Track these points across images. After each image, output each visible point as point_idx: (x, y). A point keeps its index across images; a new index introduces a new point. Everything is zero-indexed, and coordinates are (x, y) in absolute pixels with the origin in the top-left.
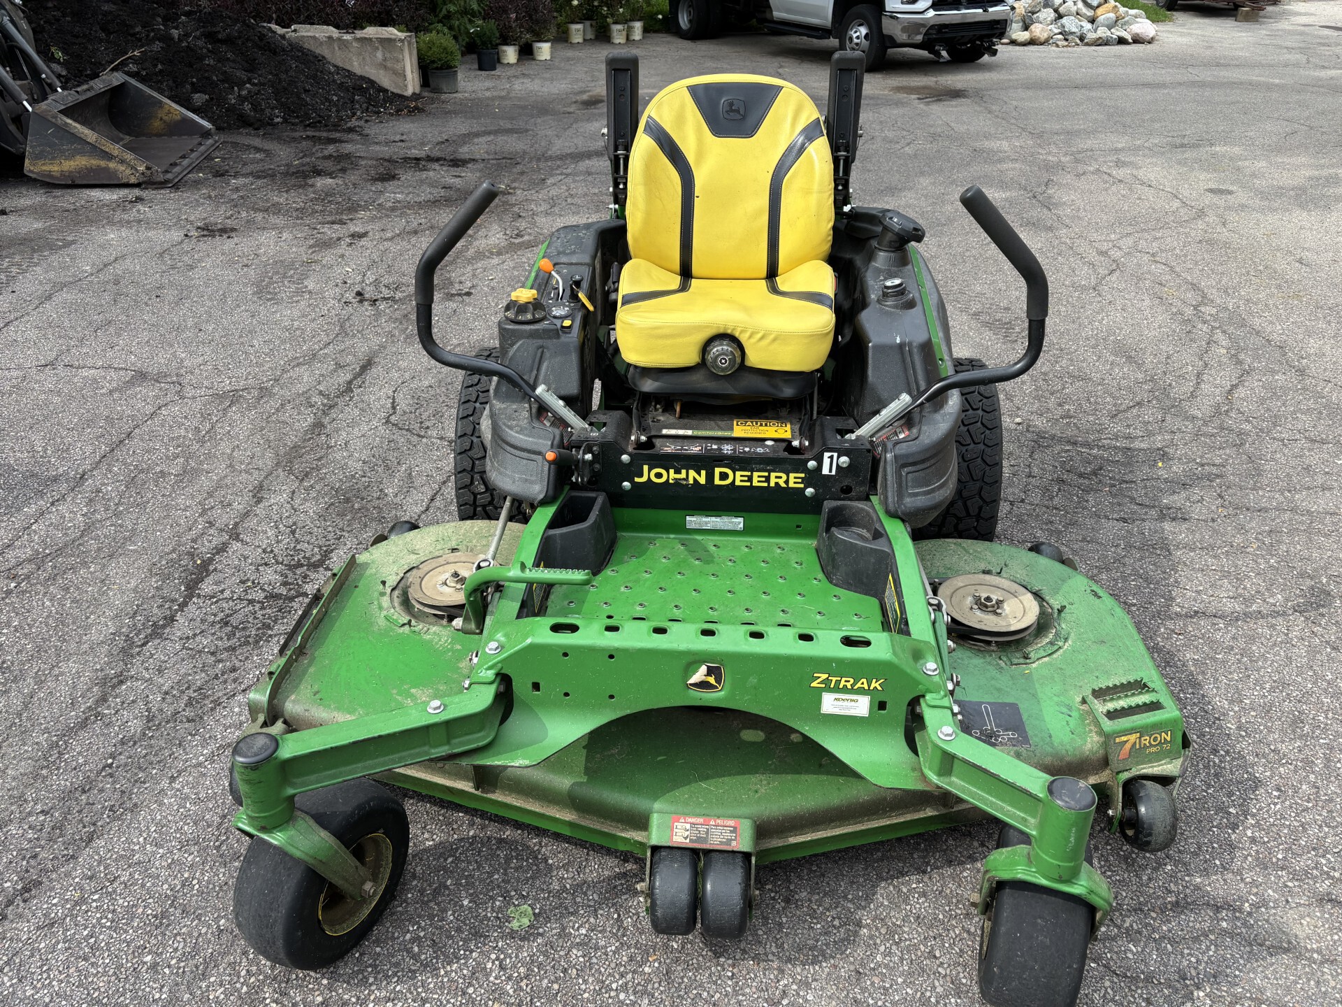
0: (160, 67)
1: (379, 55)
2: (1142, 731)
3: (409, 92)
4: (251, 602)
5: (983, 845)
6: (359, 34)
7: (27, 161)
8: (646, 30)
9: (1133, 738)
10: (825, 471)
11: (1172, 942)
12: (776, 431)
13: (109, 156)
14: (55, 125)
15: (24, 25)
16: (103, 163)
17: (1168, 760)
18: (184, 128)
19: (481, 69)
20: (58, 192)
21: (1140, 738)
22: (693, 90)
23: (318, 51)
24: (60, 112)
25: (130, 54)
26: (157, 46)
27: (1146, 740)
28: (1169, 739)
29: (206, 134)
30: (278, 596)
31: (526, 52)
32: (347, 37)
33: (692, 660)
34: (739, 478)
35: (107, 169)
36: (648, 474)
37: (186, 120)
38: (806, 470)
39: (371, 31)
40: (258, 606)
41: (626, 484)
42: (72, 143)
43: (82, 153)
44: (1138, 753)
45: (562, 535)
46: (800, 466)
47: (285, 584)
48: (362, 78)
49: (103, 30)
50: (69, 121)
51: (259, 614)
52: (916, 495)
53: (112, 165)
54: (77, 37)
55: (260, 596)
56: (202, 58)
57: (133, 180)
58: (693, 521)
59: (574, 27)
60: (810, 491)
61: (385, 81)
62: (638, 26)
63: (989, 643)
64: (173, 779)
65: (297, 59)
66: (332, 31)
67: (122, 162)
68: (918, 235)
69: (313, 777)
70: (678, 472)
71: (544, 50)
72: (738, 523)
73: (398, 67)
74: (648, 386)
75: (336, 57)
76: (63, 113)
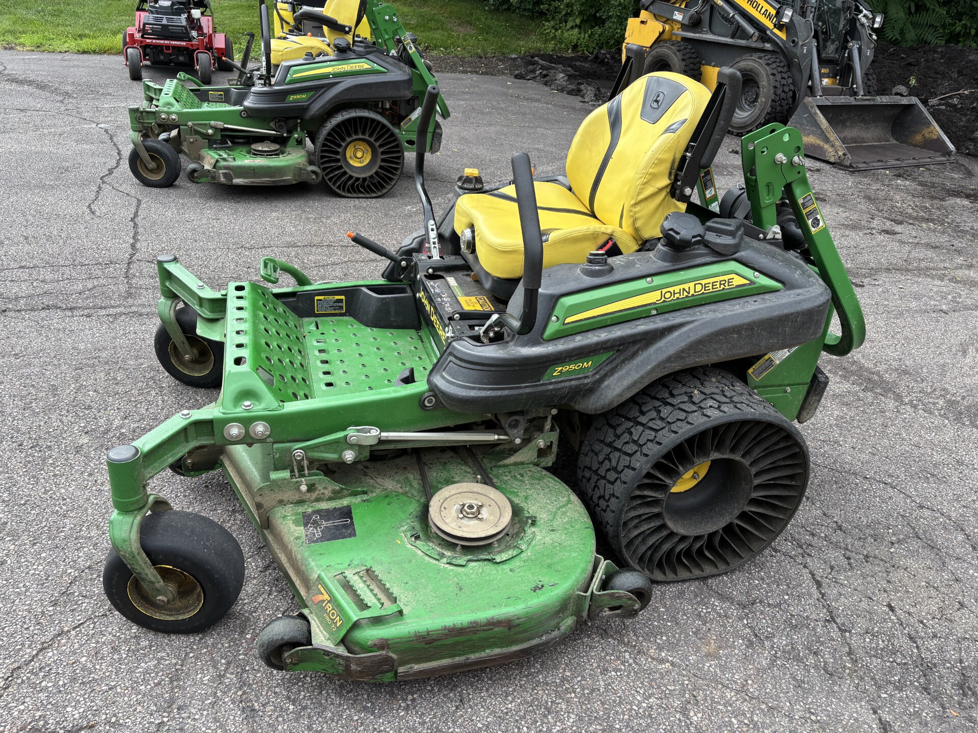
0: (975, 105)
2: (333, 600)
9: (326, 597)
13: (827, 140)
14: (810, 112)
15: (869, 53)
16: (822, 144)
17: (328, 636)
18: (936, 145)
21: (328, 602)
24: (818, 106)
25: (961, 92)
27: (329, 607)
28: (338, 625)
29: (948, 153)
35: (821, 148)
37: (939, 141)
41: (418, 295)
42: (812, 126)
43: (814, 133)
49: (959, 72)
50: (818, 112)
53: (826, 146)
54: (937, 73)
57: (832, 160)
67: (833, 146)
76: (819, 107)
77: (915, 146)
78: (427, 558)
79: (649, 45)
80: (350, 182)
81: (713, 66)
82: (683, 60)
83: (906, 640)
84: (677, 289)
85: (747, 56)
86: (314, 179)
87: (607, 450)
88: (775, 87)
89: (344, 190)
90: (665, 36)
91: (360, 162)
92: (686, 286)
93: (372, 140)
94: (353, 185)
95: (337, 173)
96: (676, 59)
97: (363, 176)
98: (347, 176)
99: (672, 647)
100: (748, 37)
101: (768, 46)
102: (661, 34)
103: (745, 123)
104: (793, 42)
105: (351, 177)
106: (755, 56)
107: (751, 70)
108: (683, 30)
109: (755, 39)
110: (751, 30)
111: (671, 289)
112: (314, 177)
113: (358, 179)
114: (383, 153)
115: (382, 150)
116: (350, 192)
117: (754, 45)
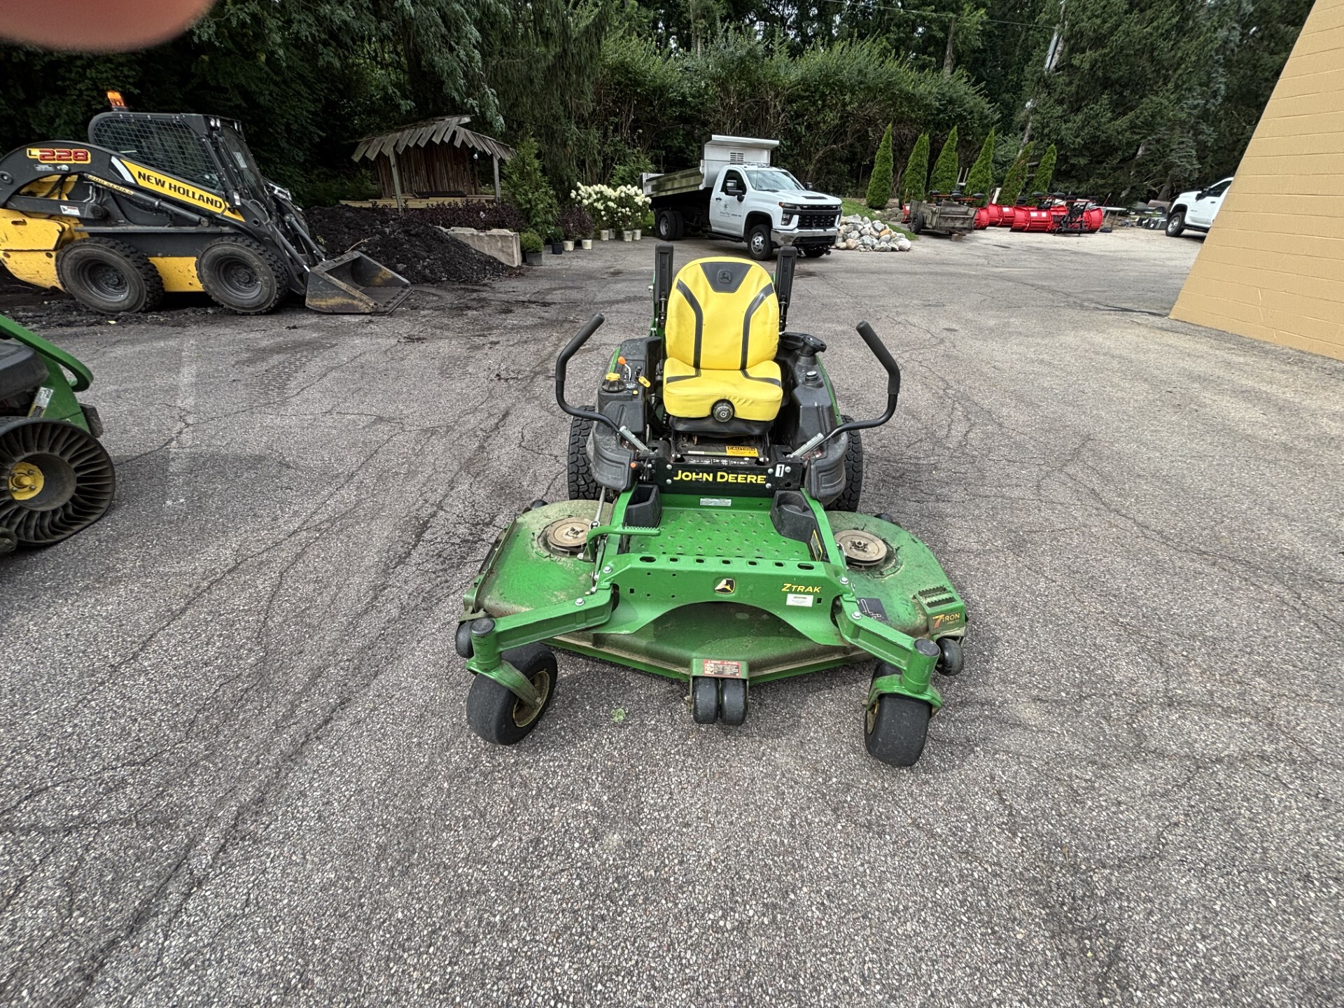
1: (499, 244)
2: (945, 613)
3: (515, 265)
4: (453, 544)
5: (860, 673)
6: (488, 233)
7: (307, 300)
8: (642, 235)
9: (941, 617)
10: (777, 475)
11: (961, 722)
12: (749, 453)
13: (354, 298)
14: (323, 279)
15: (303, 223)
16: (350, 301)
17: (958, 628)
18: (393, 283)
19: (554, 253)
20: (325, 317)
21: (945, 617)
22: (704, 266)
23: (466, 242)
24: (327, 272)
25: (362, 241)
26: (377, 237)
27: (948, 618)
28: (958, 617)
29: (406, 286)
30: (468, 541)
31: (578, 245)
32: (482, 234)
33: (719, 577)
34: (731, 478)
35: (353, 304)
36: (681, 476)
37: (394, 278)
38: (767, 474)
39: (495, 231)
40: (457, 547)
41: (669, 481)
42: (333, 290)
43: (338, 295)
44: (944, 625)
45: (637, 509)
46: (764, 472)
47: (471, 534)
48: (490, 257)
49: (347, 227)
50: (331, 277)
51: (458, 551)
52: (826, 487)
53: (355, 302)
54: (331, 231)
55: (458, 541)
56: (402, 244)
57: (367, 311)
58: (704, 501)
59: (604, 232)
60: (768, 485)
61: (503, 259)
62: (638, 232)
63: (861, 566)
64: (419, 642)
65: (454, 245)
66: (475, 232)
67: (361, 300)
68: (822, 348)
69: (513, 641)
70: (697, 474)
71: (588, 244)
72: (728, 502)
73: (510, 251)
74: (681, 427)
75: (475, 245)
76: (329, 272)
77: (379, 286)
79: (52, 247)
80: (47, 522)
81: (162, 257)
82: (127, 256)
85: (217, 240)
86: (9, 544)
88: (270, 265)
89: (47, 537)
90: (67, 235)
91: (32, 490)
93: (46, 451)
94: (52, 523)
95: (18, 520)
96: (115, 257)
97: (57, 504)
98: (37, 516)
100: (198, 223)
101: (226, 229)
102: (61, 233)
103: (259, 302)
104: (256, 222)
105: (43, 514)
106: (226, 240)
107: (232, 254)
108: (85, 225)
109: (206, 224)
110: (197, 217)
112: (8, 541)
113: (55, 512)
114: (72, 460)
115: (66, 458)
116: (58, 533)
117: (208, 230)
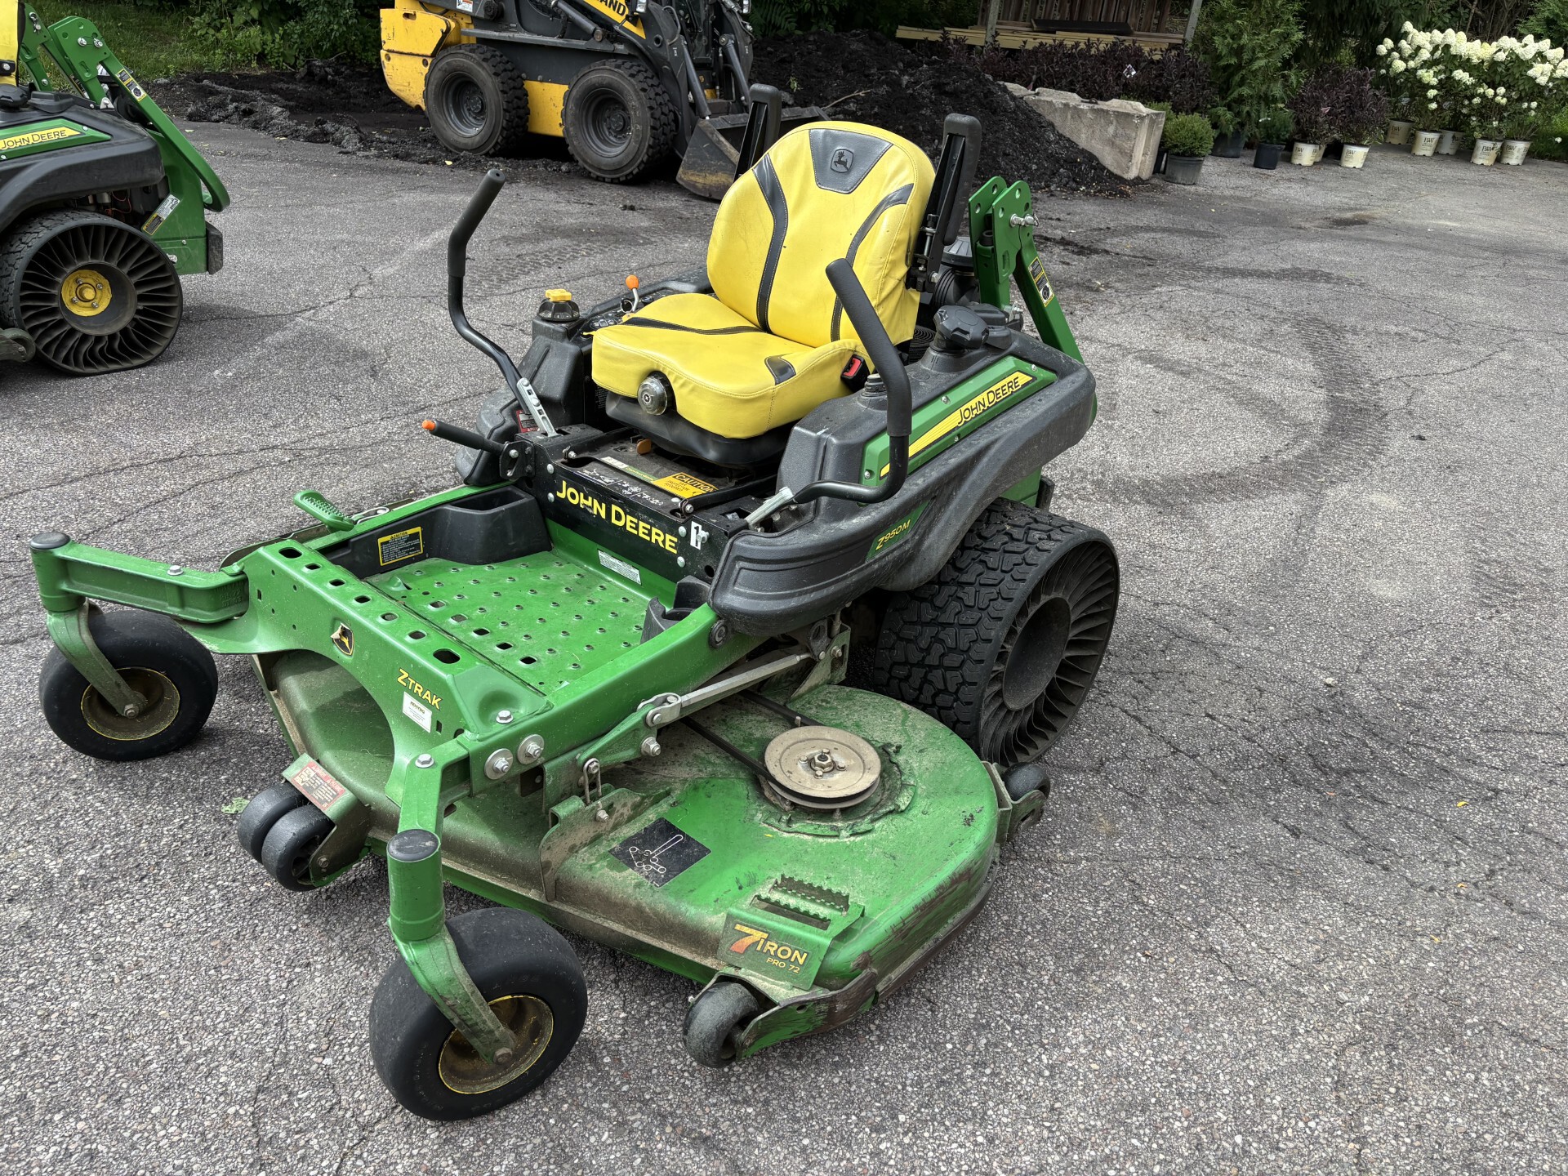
0: (876, 110)
1: (1111, 130)
2: (772, 934)
3: (1132, 174)
6: (1102, 105)
7: (681, 170)
9: (758, 935)
14: (711, 141)
15: (747, 50)
17: (788, 984)
19: (1256, 165)
20: (695, 202)
21: (766, 940)
23: (1049, 118)
24: (720, 130)
25: (855, 94)
26: (883, 90)
27: (772, 947)
28: (801, 961)
31: (1333, 154)
32: (1085, 106)
34: (628, 522)
36: (566, 492)
38: (677, 535)
39: (1115, 104)
41: (551, 496)
42: (719, 160)
43: (723, 170)
44: (755, 955)
46: (672, 529)
48: (1083, 152)
49: (844, 67)
50: (722, 139)
52: (739, 594)
54: (819, 71)
56: (921, 107)
58: (605, 558)
59: (1425, 136)
60: (679, 560)
61: (1108, 159)
62: (1520, 148)
65: (1015, 121)
66: (1074, 99)
70: (586, 498)
71: (1356, 156)
72: (634, 573)
73: (1127, 146)
75: (1066, 127)
76: (723, 132)
78: (821, 840)
79: (429, 52)
80: (86, 347)
81: (541, 81)
82: (496, 74)
83: (1245, 743)
84: (973, 403)
85: (597, 65)
86: (22, 353)
87: (929, 631)
88: (651, 108)
89: (77, 364)
90: (451, 38)
91: (93, 307)
92: (979, 398)
93: (113, 264)
94: (91, 351)
95: (56, 334)
96: (484, 73)
97: (106, 331)
98: (78, 336)
99: (1073, 842)
100: (588, 36)
101: (620, 48)
102: (445, 34)
103: (620, 162)
104: (657, 40)
105: (85, 337)
106: (610, 64)
107: (609, 85)
108: (476, 27)
109: (598, 37)
110: (590, 26)
111: (968, 406)
112: (22, 348)
113: (99, 339)
114: (138, 285)
115: (134, 280)
116: (90, 365)
117: (599, 47)
